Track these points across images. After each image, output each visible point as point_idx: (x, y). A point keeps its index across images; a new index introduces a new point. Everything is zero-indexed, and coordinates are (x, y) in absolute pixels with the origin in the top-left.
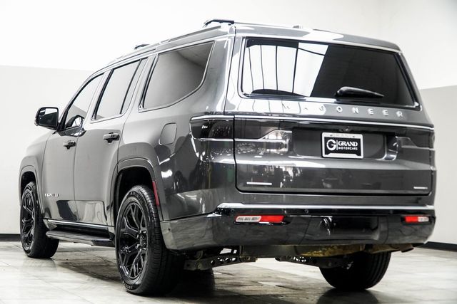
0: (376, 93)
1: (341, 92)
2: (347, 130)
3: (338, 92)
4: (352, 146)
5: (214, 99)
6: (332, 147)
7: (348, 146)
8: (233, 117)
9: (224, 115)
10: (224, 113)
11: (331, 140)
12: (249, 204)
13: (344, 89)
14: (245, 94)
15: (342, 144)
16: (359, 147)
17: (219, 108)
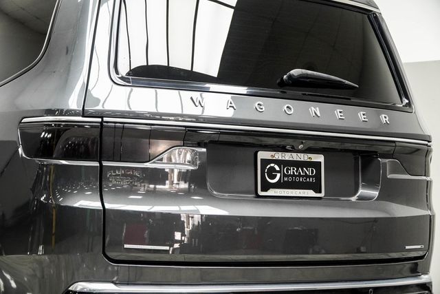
0: (347, 82)
1: (290, 77)
2: (301, 147)
3: (285, 77)
4: (307, 176)
5: (65, 86)
6: (273, 177)
7: (300, 176)
8: (100, 120)
9: (83, 116)
10: (84, 113)
11: (272, 165)
12: (128, 284)
13: (296, 72)
14: (122, 78)
15: (291, 172)
16: (318, 176)
17: (73, 103)
